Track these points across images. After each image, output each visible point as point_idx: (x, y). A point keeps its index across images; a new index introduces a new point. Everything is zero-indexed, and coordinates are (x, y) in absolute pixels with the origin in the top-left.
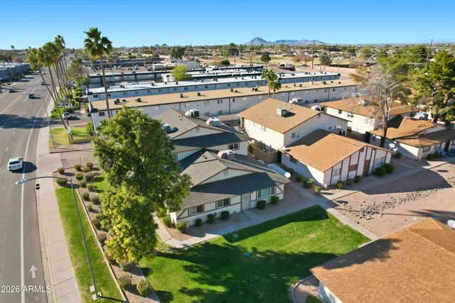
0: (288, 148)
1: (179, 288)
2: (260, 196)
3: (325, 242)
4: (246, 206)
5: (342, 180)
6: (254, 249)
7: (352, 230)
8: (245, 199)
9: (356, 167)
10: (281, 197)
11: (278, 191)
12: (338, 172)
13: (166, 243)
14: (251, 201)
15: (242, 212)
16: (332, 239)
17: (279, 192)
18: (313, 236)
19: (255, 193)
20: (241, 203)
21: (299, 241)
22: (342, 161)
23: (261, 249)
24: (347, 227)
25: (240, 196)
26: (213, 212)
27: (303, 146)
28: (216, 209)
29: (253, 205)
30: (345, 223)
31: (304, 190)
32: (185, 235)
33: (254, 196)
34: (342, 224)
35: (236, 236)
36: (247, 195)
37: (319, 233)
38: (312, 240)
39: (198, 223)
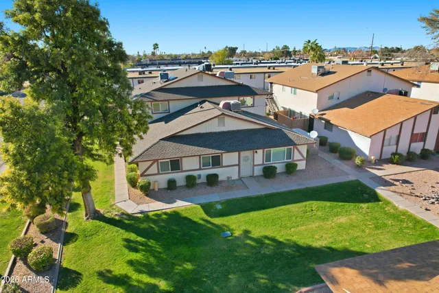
0: (322, 113)
1: (97, 268)
2: (268, 159)
3: (363, 231)
4: (246, 172)
5: (399, 151)
6: (247, 232)
7: (415, 218)
8: (246, 161)
9: (423, 137)
10: (301, 165)
11: (297, 156)
12: (394, 141)
13: (118, 205)
14: (254, 165)
15: (240, 178)
16: (377, 227)
17: (299, 158)
18: (343, 220)
19: (260, 152)
20: (239, 165)
21: (317, 224)
22: (402, 123)
23: (256, 233)
24: (404, 213)
25: (236, 154)
26: (195, 173)
27: (345, 109)
28: (200, 169)
29: (258, 171)
30: (401, 207)
31: (339, 162)
32: (147, 198)
33: (259, 156)
34: (396, 208)
35: (219, 207)
36: (248, 153)
37: (354, 217)
38: (340, 226)
39: (172, 184)
